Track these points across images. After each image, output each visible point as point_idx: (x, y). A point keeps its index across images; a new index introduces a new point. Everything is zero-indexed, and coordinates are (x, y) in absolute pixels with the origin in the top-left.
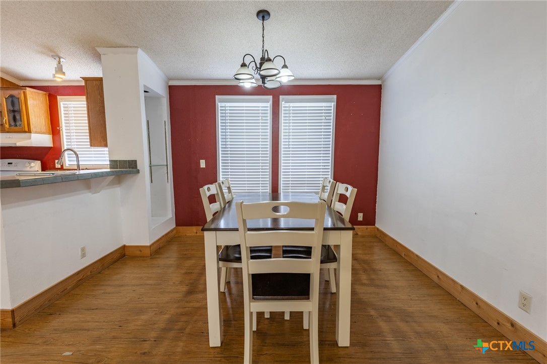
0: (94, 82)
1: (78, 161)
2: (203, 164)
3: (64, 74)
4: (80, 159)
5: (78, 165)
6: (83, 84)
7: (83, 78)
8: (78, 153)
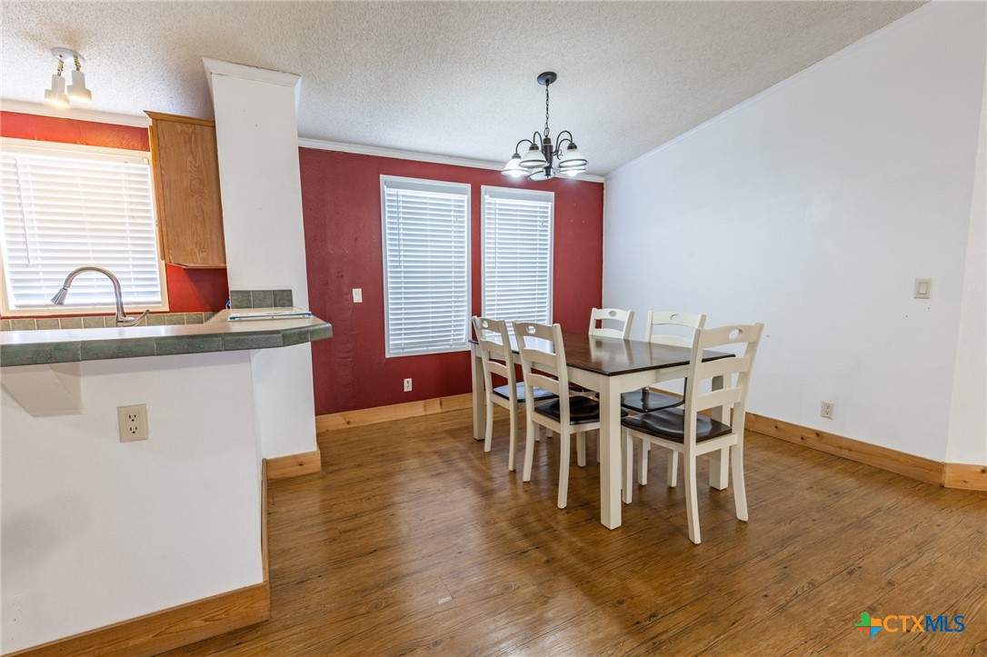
0: (179, 126)
1: (118, 294)
2: (357, 296)
3: (88, 93)
4: (123, 290)
5: (120, 305)
6: (148, 123)
7: (151, 114)
8: (117, 276)
